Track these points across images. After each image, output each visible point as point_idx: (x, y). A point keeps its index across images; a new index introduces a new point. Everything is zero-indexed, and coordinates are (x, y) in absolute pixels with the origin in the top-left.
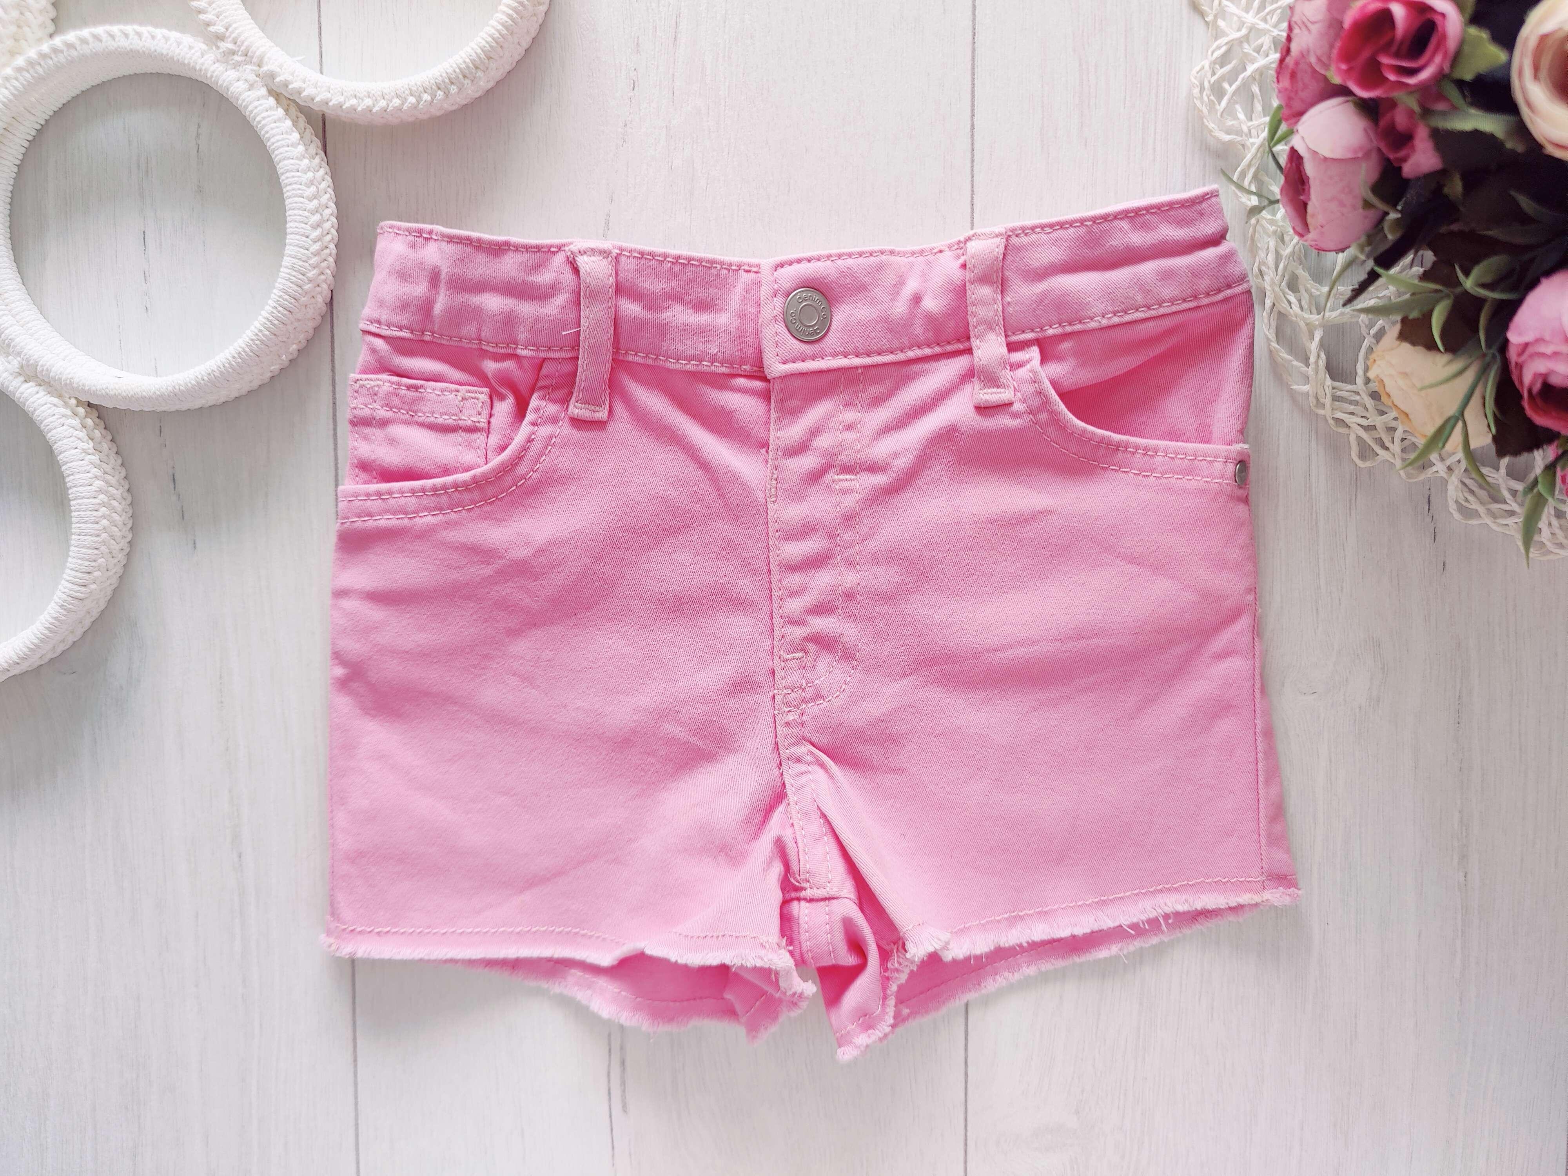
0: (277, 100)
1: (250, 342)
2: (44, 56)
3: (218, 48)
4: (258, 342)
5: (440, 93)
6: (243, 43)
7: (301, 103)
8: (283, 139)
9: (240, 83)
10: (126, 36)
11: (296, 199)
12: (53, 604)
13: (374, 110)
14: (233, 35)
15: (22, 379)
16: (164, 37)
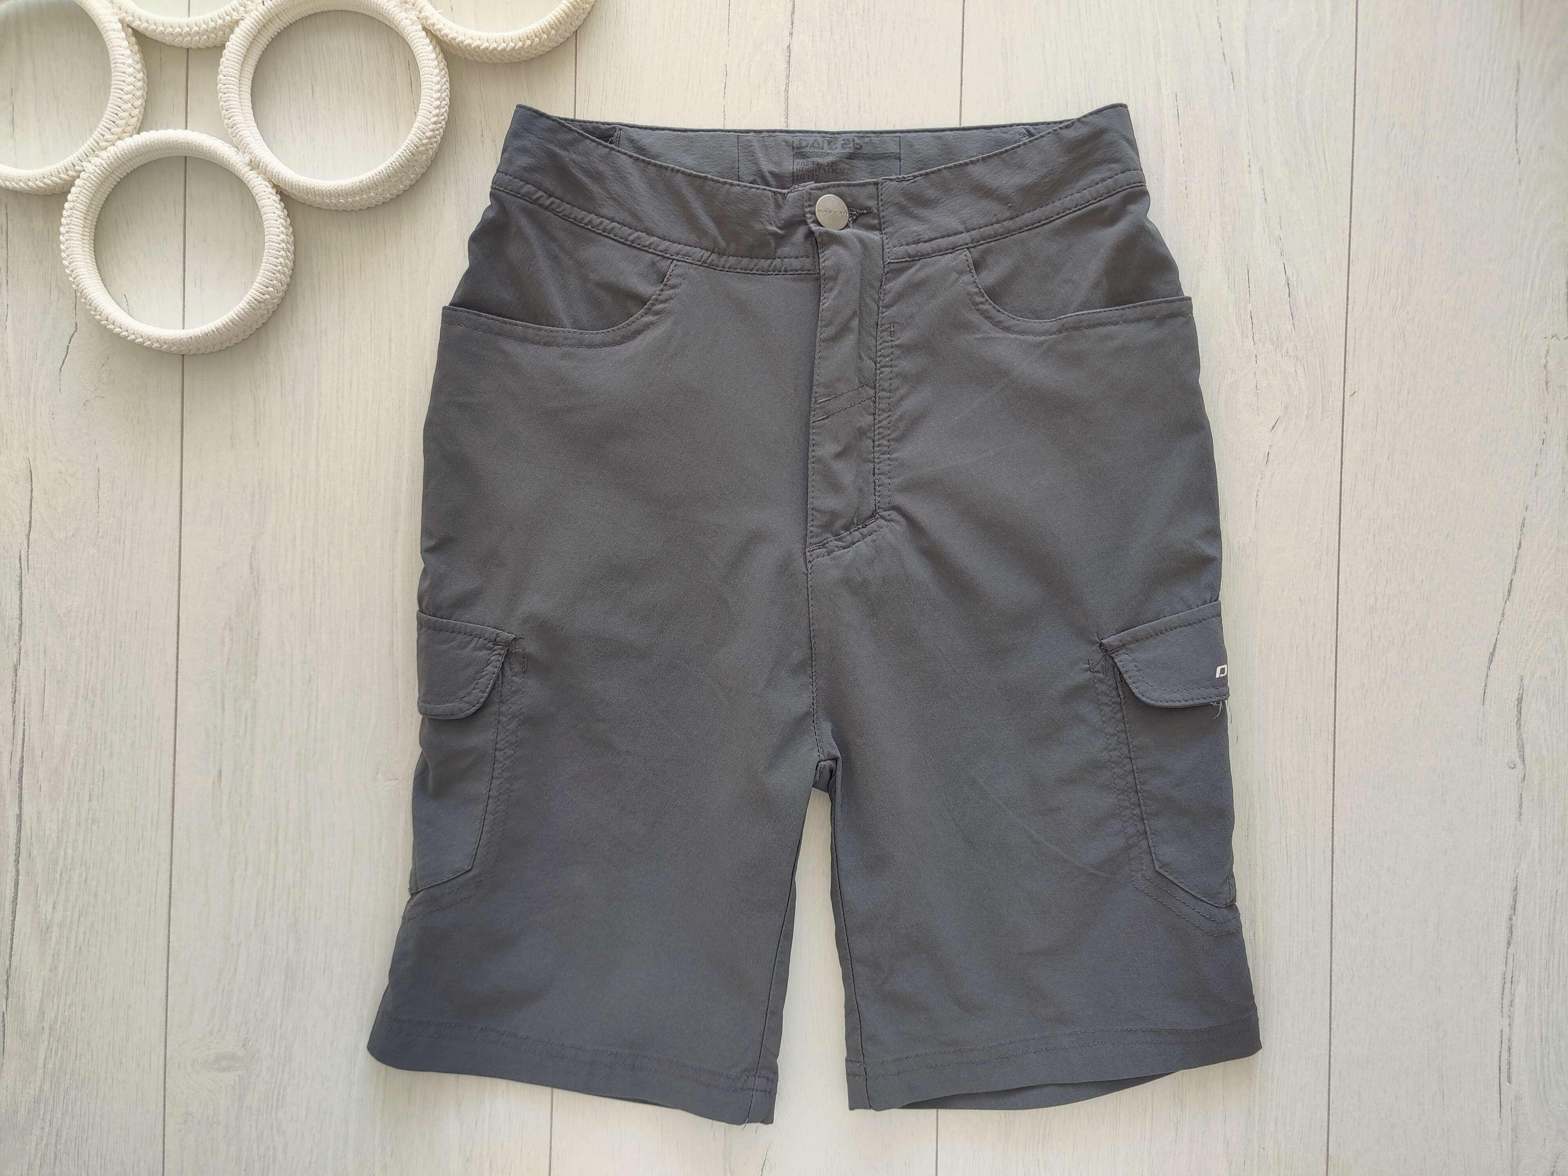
0: (427, 33)
1: (387, 168)
4: (391, 168)
7: (440, 37)
8: (427, 56)
9: (408, 20)
11: (428, 90)
12: (243, 302)
13: (481, 48)
15: (249, 168)
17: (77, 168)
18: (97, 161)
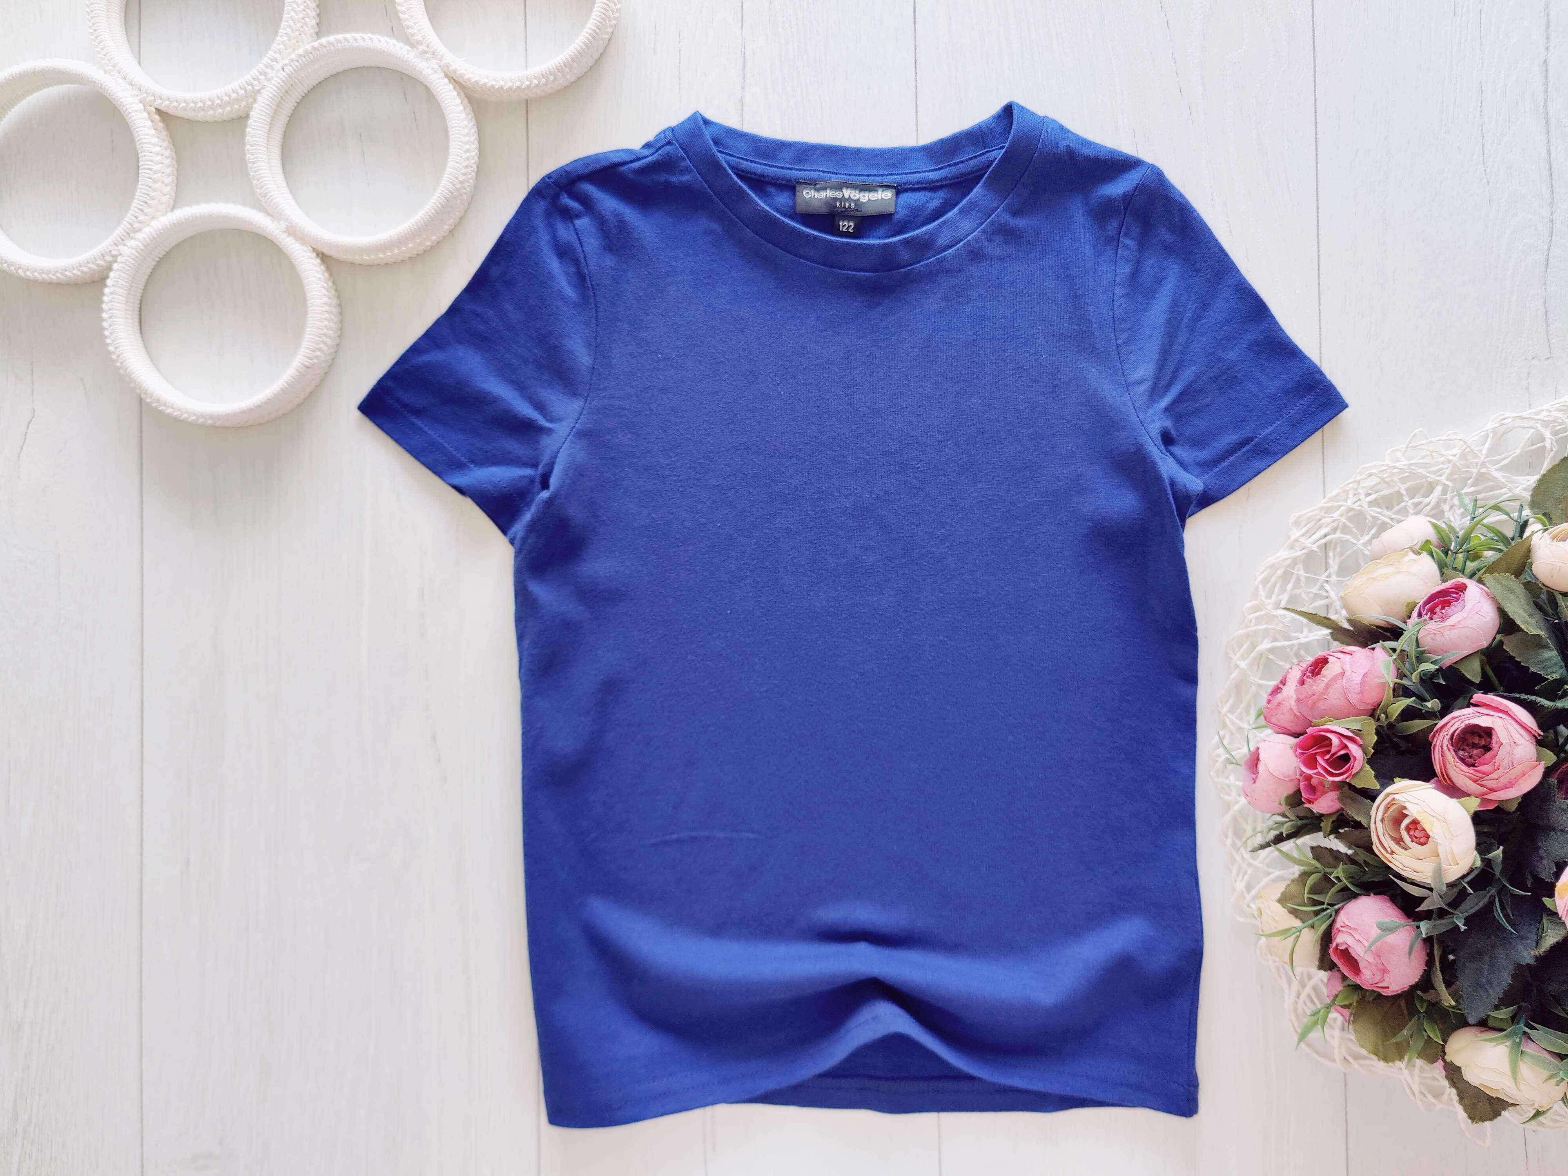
0: (449, 80)
1: (424, 217)
2: (315, 48)
3: (417, 49)
4: (428, 217)
5: (544, 80)
6: (433, 46)
7: (463, 82)
8: (452, 102)
9: (429, 69)
10: (364, 39)
11: (457, 136)
13: (505, 88)
14: (427, 43)
15: (286, 235)
16: (386, 42)
17: (114, 252)
18: (132, 243)
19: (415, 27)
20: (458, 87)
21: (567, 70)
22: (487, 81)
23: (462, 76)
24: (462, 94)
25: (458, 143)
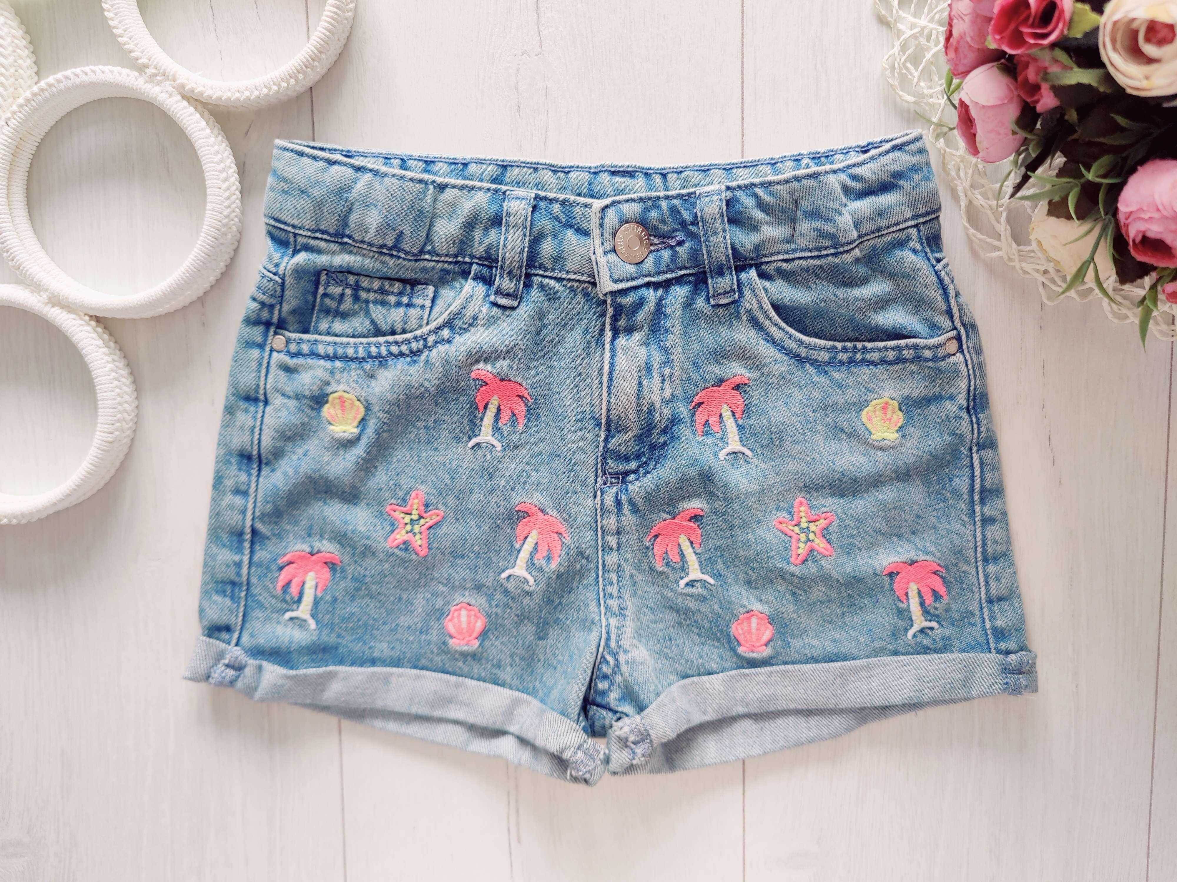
6: (161, 67)
14: (155, 63)
19: (136, 49)
20: (199, 107)
21: (316, 64)
22: (230, 94)
23: (202, 94)
24: (206, 113)
25: (213, 173)
